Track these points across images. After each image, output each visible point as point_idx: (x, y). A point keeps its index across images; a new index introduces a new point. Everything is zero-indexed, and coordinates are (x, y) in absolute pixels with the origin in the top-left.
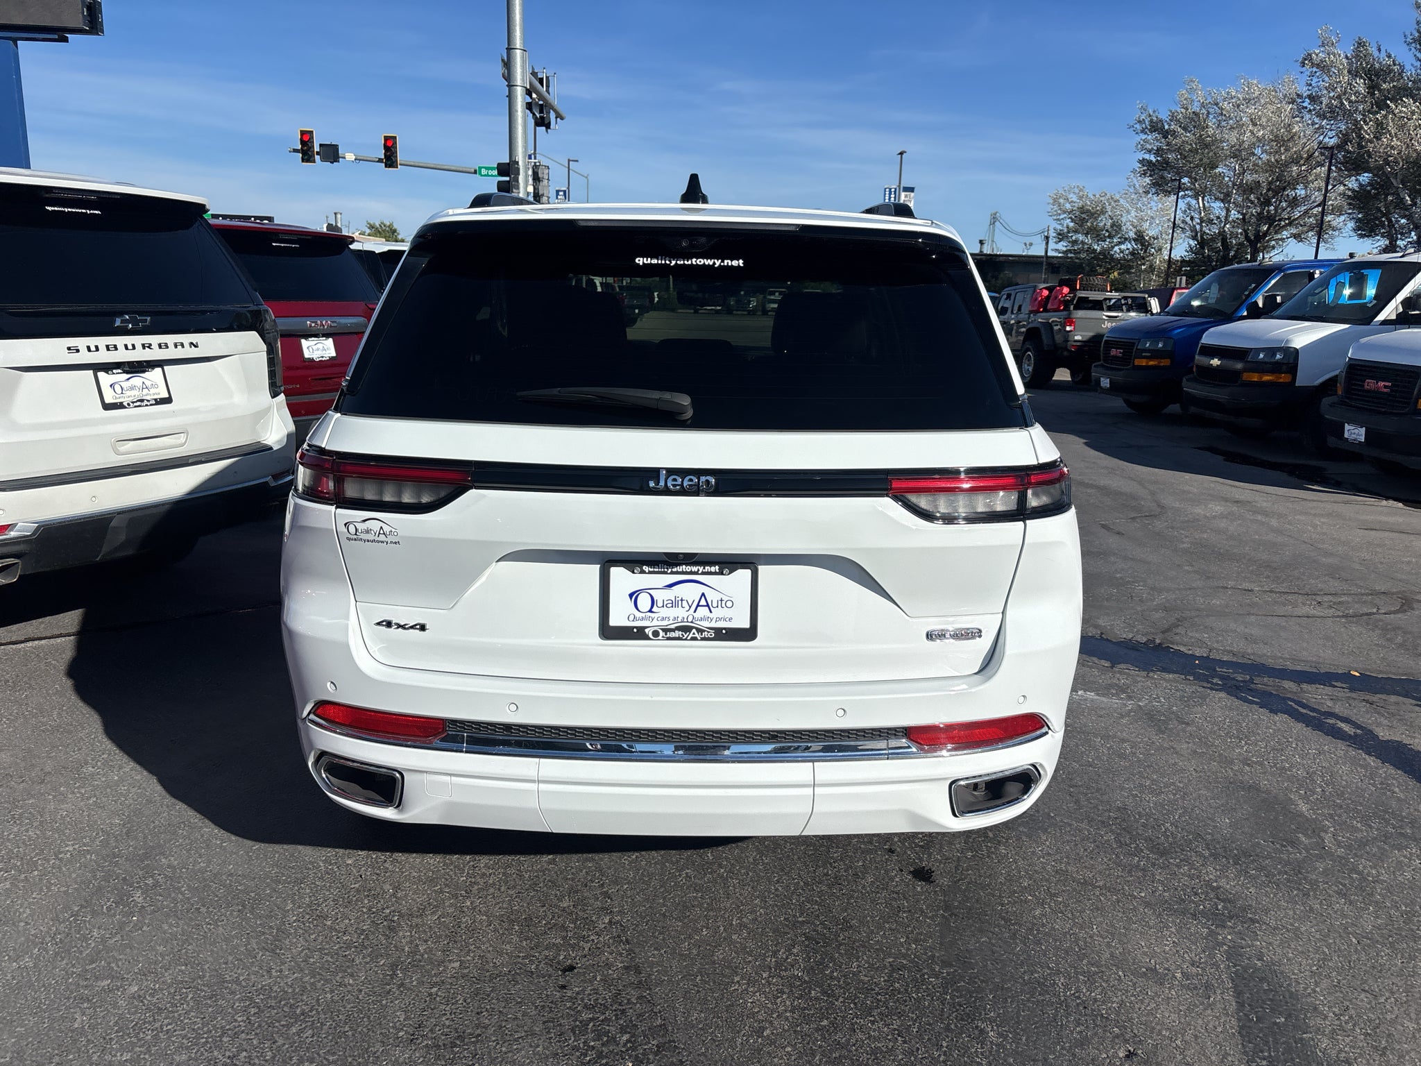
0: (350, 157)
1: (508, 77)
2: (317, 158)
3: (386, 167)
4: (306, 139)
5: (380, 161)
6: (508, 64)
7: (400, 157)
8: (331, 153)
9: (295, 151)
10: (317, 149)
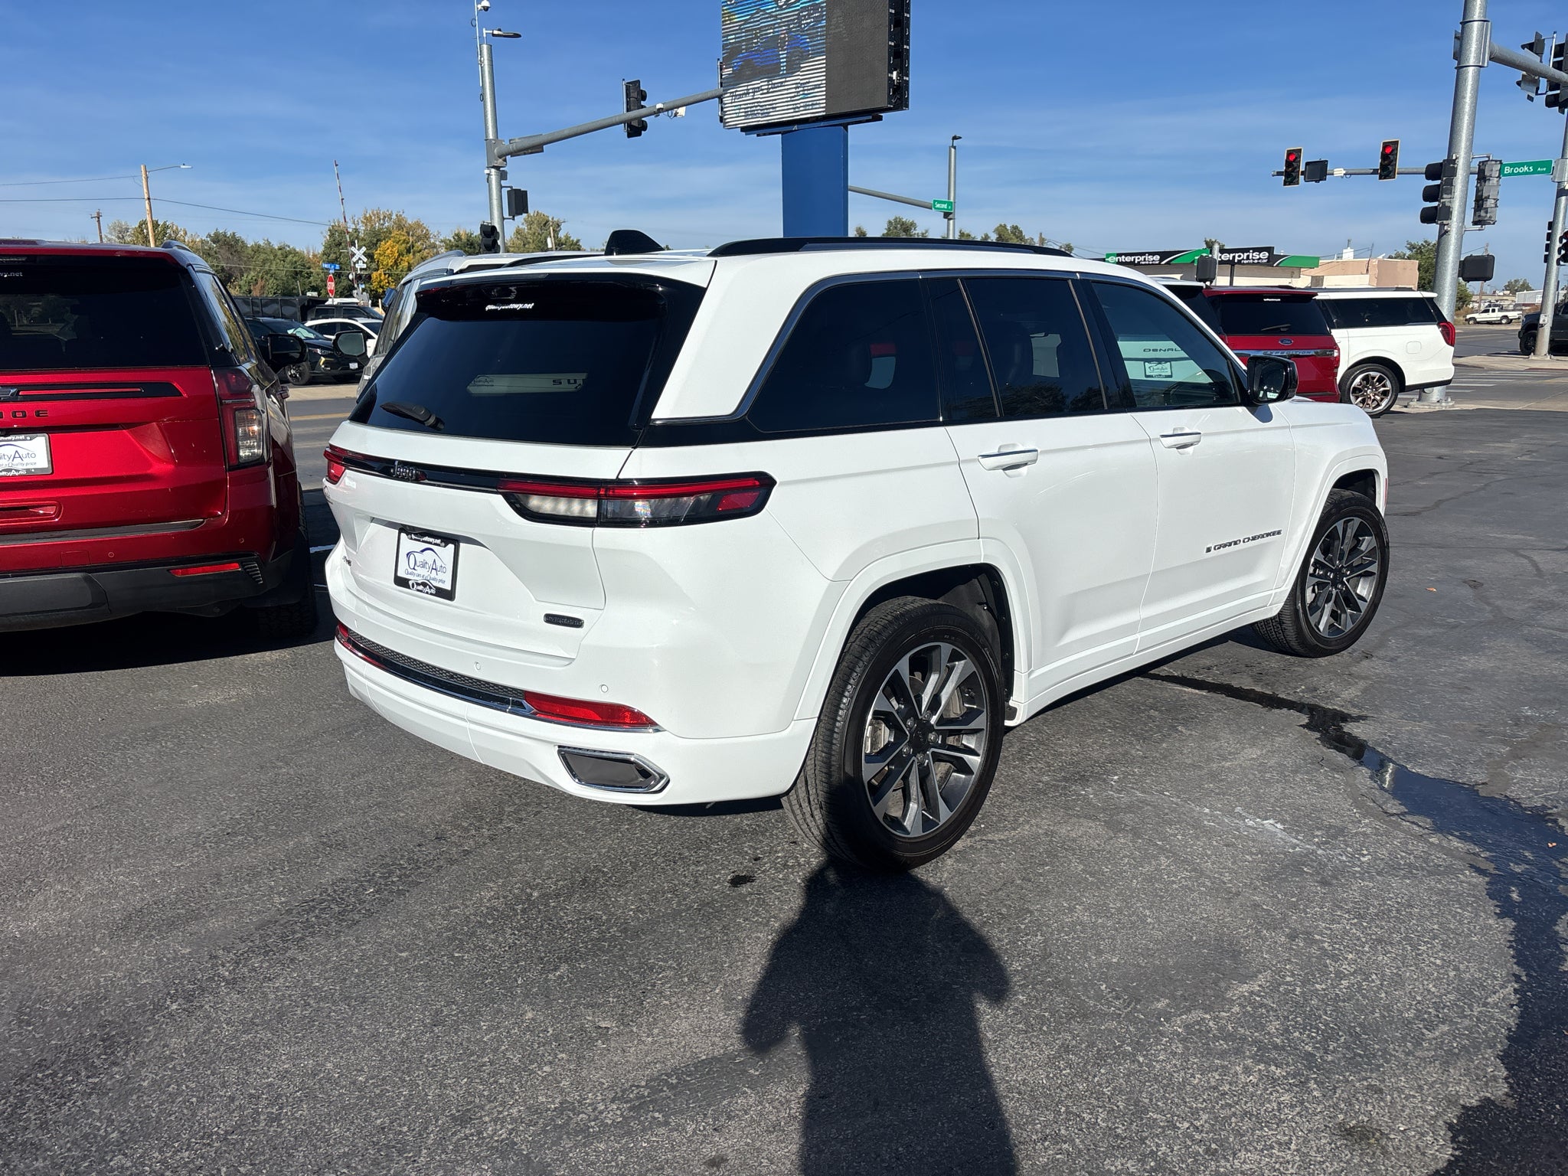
0: (1339, 172)
1: (1459, 55)
2: (1301, 178)
3: (1380, 178)
4: (1293, 158)
5: (1375, 172)
6: (1461, 39)
7: (1400, 164)
8: (1319, 171)
9: (1279, 174)
10: (1302, 168)
